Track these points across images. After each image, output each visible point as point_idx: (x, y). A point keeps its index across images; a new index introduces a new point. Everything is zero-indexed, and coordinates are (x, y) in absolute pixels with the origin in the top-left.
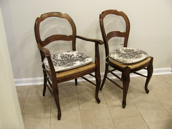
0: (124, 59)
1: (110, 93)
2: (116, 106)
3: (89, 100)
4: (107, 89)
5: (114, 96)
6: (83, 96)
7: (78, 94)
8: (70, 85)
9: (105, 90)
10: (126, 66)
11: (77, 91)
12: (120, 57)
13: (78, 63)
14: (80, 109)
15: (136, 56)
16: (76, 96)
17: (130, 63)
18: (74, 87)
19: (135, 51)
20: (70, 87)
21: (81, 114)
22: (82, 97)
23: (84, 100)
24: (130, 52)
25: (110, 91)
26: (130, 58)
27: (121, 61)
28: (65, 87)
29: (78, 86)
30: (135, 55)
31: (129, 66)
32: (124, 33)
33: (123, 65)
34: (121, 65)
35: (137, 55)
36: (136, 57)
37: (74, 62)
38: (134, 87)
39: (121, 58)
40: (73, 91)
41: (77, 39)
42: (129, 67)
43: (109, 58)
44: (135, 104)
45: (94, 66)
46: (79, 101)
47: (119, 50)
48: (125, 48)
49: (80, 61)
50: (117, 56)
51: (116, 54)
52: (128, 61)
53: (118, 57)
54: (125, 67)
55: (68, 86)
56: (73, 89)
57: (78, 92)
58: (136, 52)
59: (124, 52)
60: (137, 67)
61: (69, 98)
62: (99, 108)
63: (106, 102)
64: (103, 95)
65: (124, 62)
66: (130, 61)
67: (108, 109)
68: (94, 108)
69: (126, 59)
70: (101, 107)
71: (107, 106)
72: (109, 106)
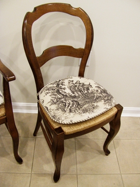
9: (43, 136)
32: (80, 50)
39: (54, 107)
42: (62, 131)
47: (62, 83)
50: (49, 99)
51: (50, 94)
52: (63, 119)
53: (50, 104)
54: (57, 129)
62: (17, 173)
63: (33, 163)
64: (35, 147)
65: (54, 118)
66: (67, 119)
67: (30, 178)
68: (9, 173)
69: (60, 113)
70: (20, 172)
71: (30, 173)
72: (34, 174)
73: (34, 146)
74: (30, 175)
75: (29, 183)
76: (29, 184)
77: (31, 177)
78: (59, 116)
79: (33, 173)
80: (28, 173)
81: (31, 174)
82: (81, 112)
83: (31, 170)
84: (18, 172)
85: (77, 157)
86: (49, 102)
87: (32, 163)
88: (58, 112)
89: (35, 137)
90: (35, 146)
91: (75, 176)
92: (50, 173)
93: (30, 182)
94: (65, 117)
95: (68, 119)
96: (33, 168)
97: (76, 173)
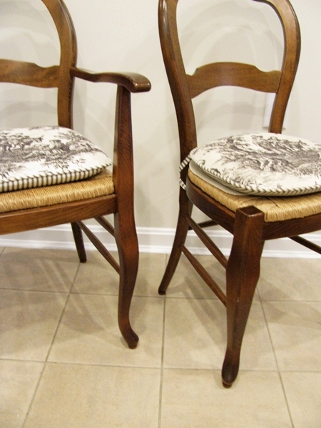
0: (240, 171)
1: (195, 309)
2: (197, 371)
3: (101, 329)
4: (189, 291)
5: (204, 323)
6: (84, 308)
7: (72, 297)
8: (61, 259)
9: (181, 294)
10: (245, 205)
11: (72, 286)
12: (228, 160)
13: (33, 170)
14: (51, 359)
15: (305, 165)
16: (61, 301)
17: (267, 190)
18: (72, 268)
19: (305, 148)
20: (58, 266)
21: (42, 383)
22: (80, 311)
23: (83, 324)
24: (285, 148)
25: (196, 301)
26: (273, 169)
27: (229, 177)
28: (41, 265)
29: (86, 267)
30: (304, 162)
31: (259, 207)
32: (274, 74)
33: (238, 197)
34: (225, 197)
35: (309, 161)
36: (301, 170)
37: (18, 165)
38: (297, 297)
39: (230, 165)
40: (61, 281)
41: (78, 81)
42: (259, 211)
43: (191, 169)
44: (283, 375)
45: (107, 191)
46: (62, 325)
47: (239, 139)
48: (267, 135)
49: (48, 160)
50: (219, 156)
51: (218, 150)
52: (259, 182)
53: (221, 162)
54: (244, 209)
55: (50, 263)
56: (64, 275)
57: (77, 288)
58: (311, 151)
59: (256, 148)
60: (300, 212)
61: (31, 307)
62: (125, 367)
63: (163, 348)
64: (164, 315)
65: (238, 182)
66: (269, 182)
67: (159, 377)
68: (105, 366)
69: (250, 173)
70: (132, 366)
71: (160, 366)
72: (169, 369)
73: (162, 314)
74: (159, 371)
75: (159, 388)
76: (158, 390)
77: (162, 374)
78: (249, 178)
79: (165, 366)
80: (155, 368)
81: (162, 369)
82: (298, 172)
83: (160, 361)
84: (129, 365)
85: (272, 336)
86: (218, 161)
87: (161, 347)
88: (246, 170)
89: (163, 296)
90: (166, 314)
91: (276, 375)
92: (209, 368)
93: (161, 386)
94: (265, 178)
95: (271, 182)
96: (164, 356)
97: (276, 369)
